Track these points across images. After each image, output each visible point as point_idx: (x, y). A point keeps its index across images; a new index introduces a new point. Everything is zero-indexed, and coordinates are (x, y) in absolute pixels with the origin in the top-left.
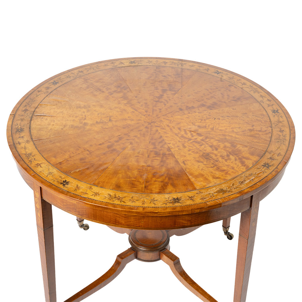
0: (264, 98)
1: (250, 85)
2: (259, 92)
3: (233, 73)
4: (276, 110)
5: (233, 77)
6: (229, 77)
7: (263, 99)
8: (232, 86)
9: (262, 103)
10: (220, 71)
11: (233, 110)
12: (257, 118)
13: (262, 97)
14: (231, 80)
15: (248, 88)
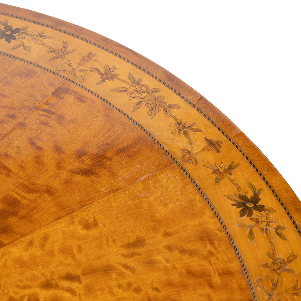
0: (191, 134)
1: (131, 77)
2: (167, 109)
3: (63, 28)
4: (250, 195)
5: (65, 45)
6: (52, 50)
7: (190, 142)
8: (67, 91)
9: (188, 166)
10: (15, 23)
11: (84, 232)
12: (186, 258)
13: (185, 133)
14: (58, 61)
15: (125, 90)
